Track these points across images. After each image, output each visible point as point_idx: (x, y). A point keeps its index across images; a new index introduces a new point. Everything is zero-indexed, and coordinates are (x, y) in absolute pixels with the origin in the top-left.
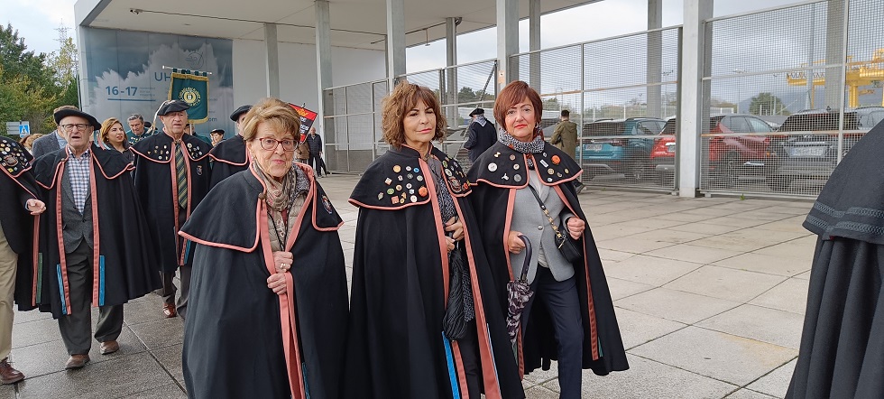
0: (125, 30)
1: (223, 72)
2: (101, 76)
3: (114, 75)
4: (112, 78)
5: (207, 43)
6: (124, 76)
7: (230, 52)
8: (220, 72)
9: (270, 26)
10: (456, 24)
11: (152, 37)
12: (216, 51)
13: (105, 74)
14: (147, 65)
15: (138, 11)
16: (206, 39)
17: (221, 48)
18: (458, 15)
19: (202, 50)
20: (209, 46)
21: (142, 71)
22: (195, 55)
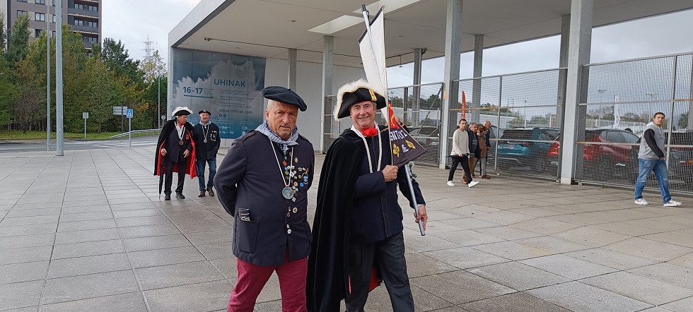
0: (198, 50)
1: (259, 80)
2: (181, 80)
3: (189, 79)
4: (187, 81)
5: (249, 60)
6: (195, 81)
7: (264, 67)
8: (256, 80)
9: (293, 51)
10: (422, 53)
11: (214, 55)
12: (255, 66)
13: (184, 78)
14: (210, 74)
15: (209, 39)
16: (249, 57)
17: (258, 64)
18: (423, 47)
19: (246, 64)
20: (251, 62)
21: (207, 78)
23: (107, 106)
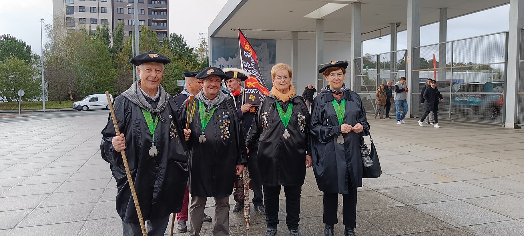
0: (228, 38)
1: (272, 56)
2: (217, 60)
3: (223, 59)
4: (222, 61)
5: (264, 43)
6: (227, 60)
7: (275, 46)
8: (270, 57)
9: (295, 33)
10: (397, 27)
12: (268, 46)
13: (219, 59)
14: (237, 54)
15: (234, 30)
16: (264, 40)
17: (271, 45)
18: (398, 22)
19: (262, 46)
20: (266, 44)
21: (235, 57)
22: (259, 49)
23: (173, 80)
